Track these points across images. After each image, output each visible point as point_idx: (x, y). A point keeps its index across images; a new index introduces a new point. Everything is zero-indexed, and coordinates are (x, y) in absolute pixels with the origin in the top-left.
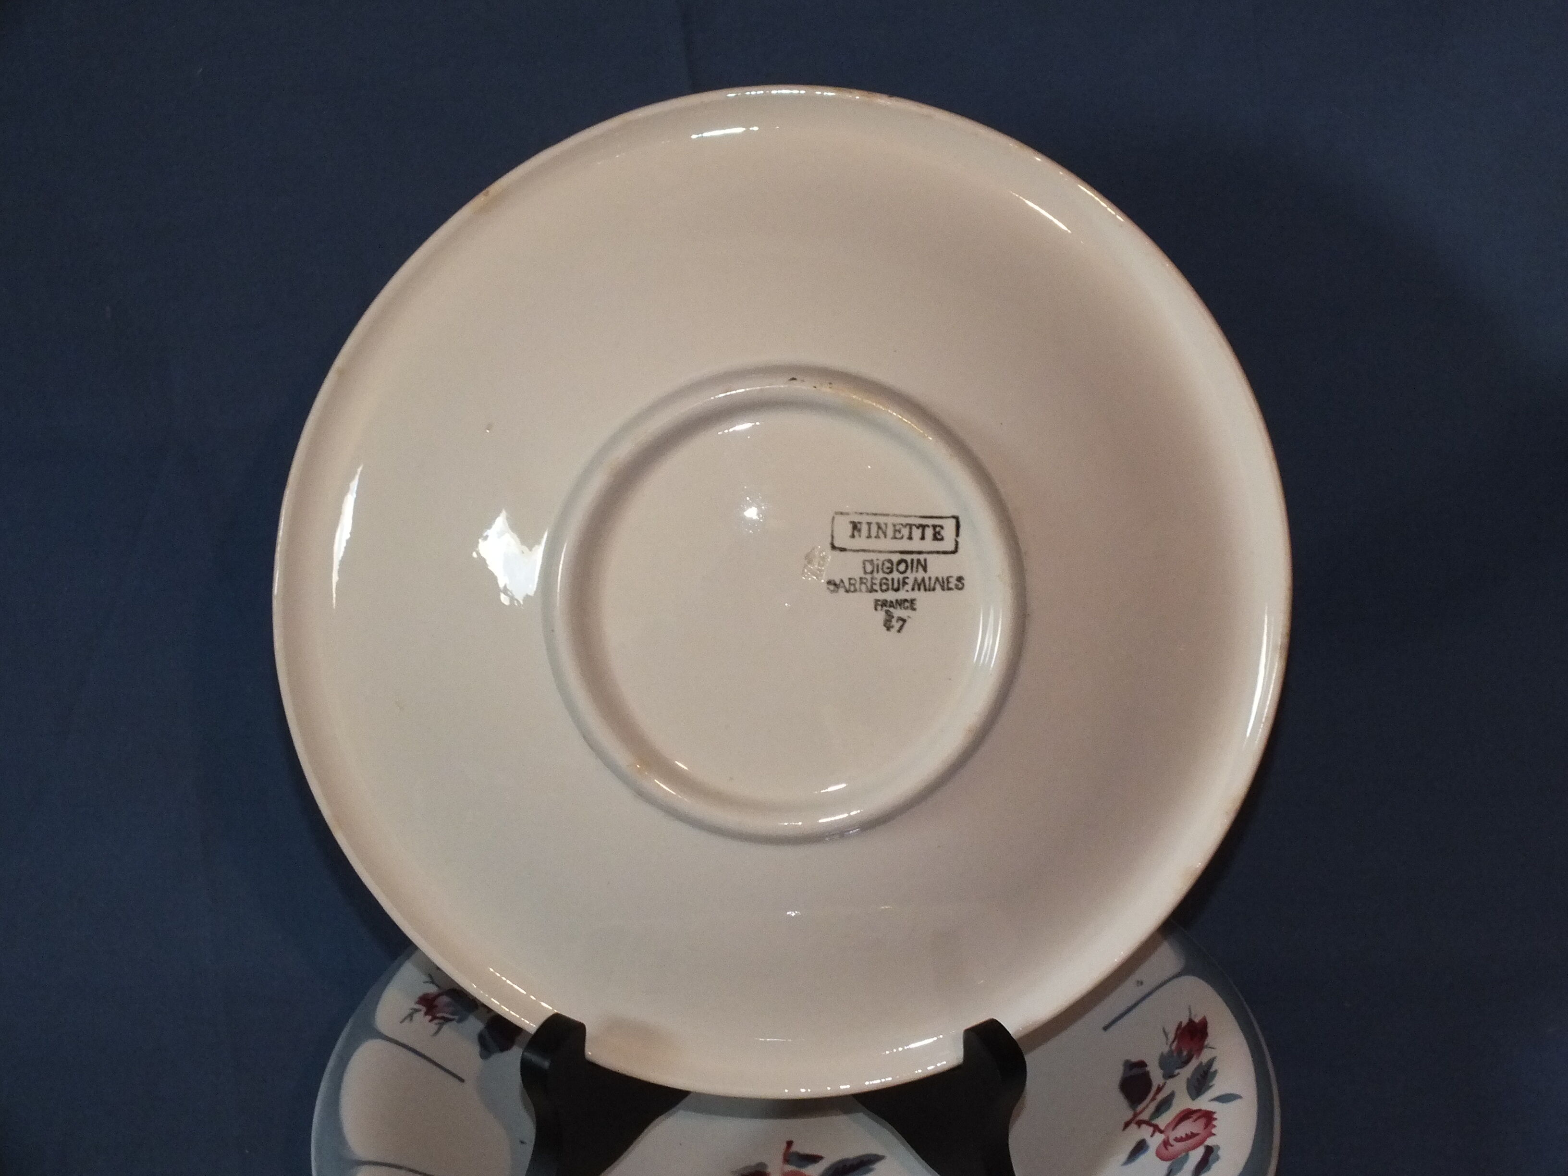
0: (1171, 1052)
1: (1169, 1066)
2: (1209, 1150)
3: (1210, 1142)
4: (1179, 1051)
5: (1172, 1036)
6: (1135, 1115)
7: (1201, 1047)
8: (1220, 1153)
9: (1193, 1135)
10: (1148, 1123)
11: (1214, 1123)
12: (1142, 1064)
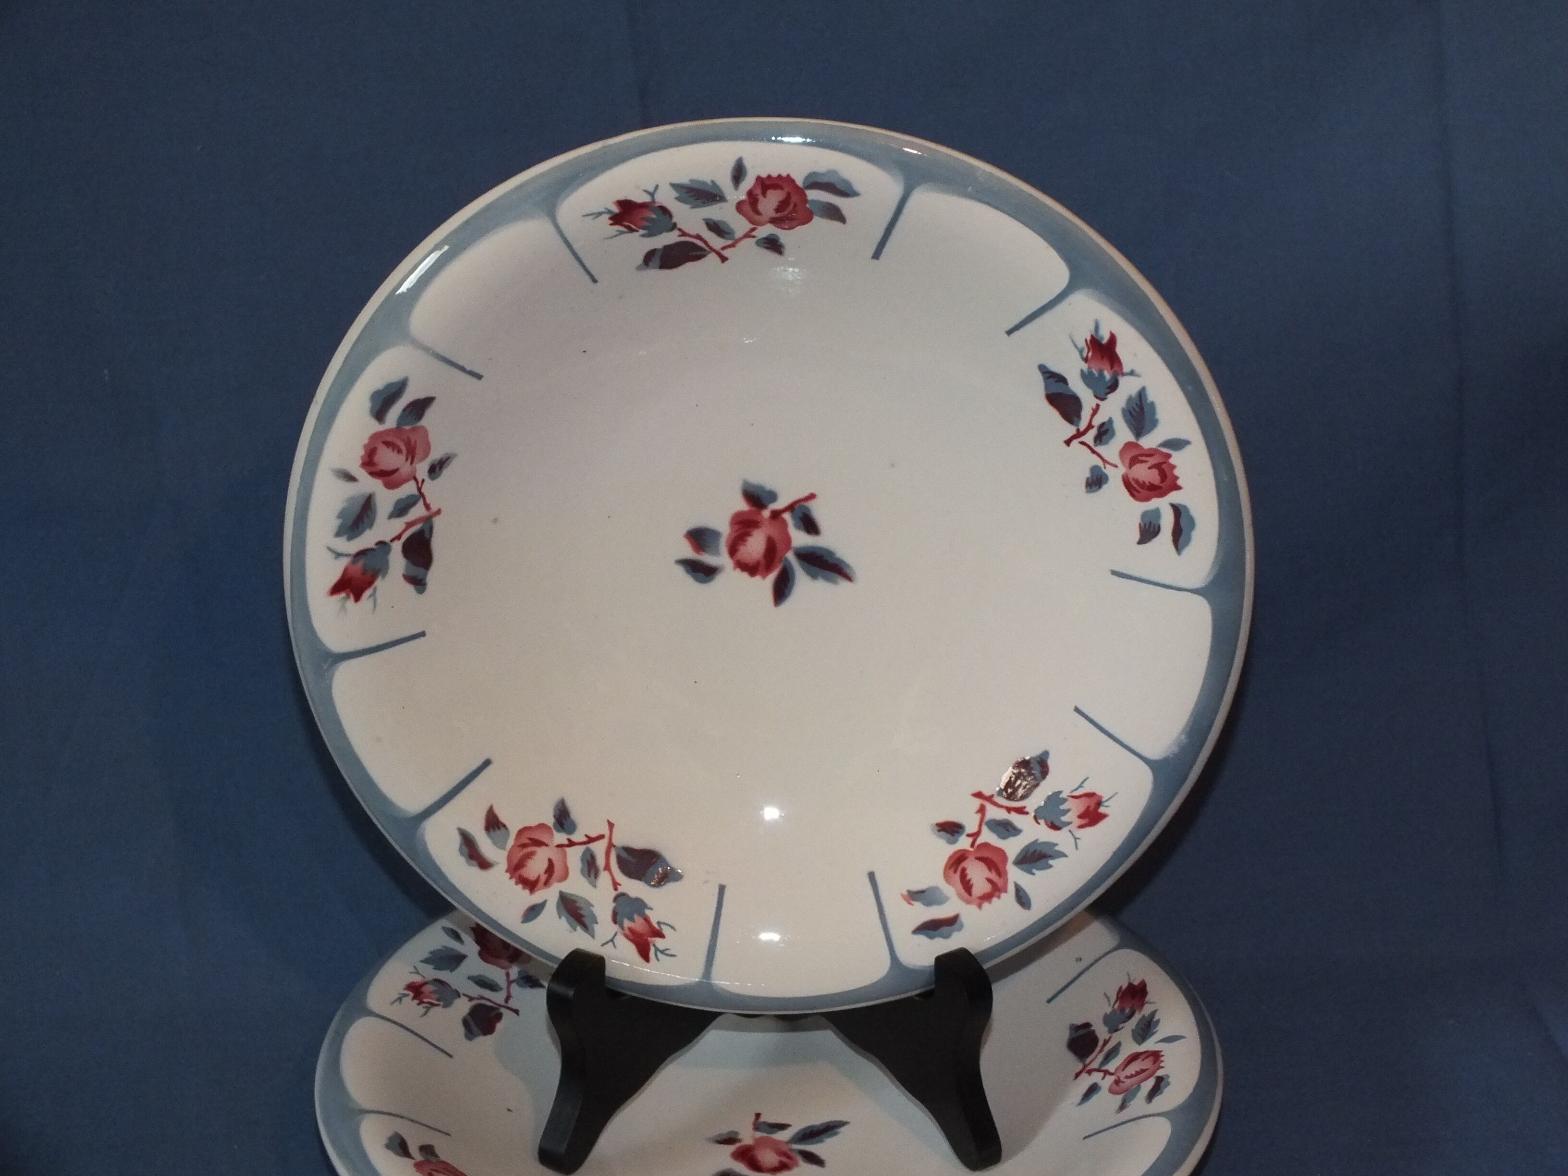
0: (1114, 1012)
1: (1113, 1023)
2: (1160, 1080)
3: (1159, 1073)
4: (1122, 1010)
5: (1113, 998)
6: (1085, 1066)
7: (1142, 1004)
8: (1170, 1080)
9: (1143, 1071)
10: (1098, 1070)
11: (1162, 1059)
12: (1087, 1025)
